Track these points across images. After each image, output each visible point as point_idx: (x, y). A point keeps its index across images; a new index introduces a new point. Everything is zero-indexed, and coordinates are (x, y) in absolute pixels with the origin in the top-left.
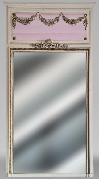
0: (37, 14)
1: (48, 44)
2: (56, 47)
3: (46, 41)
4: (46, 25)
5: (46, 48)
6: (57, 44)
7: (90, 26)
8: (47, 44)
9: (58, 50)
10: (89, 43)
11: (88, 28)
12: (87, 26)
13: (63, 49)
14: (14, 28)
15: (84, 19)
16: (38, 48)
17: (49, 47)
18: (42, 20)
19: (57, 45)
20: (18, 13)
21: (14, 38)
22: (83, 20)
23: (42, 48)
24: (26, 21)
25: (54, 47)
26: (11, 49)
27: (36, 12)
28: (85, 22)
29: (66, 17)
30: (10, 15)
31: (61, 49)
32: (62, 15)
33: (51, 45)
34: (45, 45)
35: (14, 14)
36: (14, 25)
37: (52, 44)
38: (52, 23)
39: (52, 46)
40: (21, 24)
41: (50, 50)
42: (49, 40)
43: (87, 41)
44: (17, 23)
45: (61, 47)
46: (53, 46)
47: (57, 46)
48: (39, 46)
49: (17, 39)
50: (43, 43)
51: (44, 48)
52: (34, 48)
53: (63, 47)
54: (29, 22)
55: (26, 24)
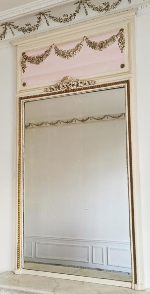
0: (51, 47)
1: (66, 84)
3: (62, 81)
4: (63, 58)
5: (64, 90)
6: (79, 82)
7: (129, 45)
8: (64, 84)
9: (82, 90)
10: (128, 72)
11: (126, 49)
12: (124, 46)
13: (89, 88)
14: (24, 71)
15: (119, 37)
16: (53, 92)
17: (68, 88)
18: (58, 52)
20: (29, 51)
21: (24, 84)
22: (117, 39)
23: (59, 91)
24: (37, 59)
25: (75, 87)
26: (21, 99)
27: (48, 45)
28: (122, 42)
29: (92, 40)
30: (20, 55)
31: (85, 89)
32: (87, 39)
33: (70, 85)
34: (61, 86)
35: (23, 54)
36: (24, 68)
37: (72, 83)
38: (71, 54)
40: (31, 64)
41: (70, 91)
42: (66, 78)
43: (126, 69)
44: (27, 64)
45: (85, 84)
46: (73, 85)
47: (80, 84)
48: (55, 89)
49: (27, 85)
50: (58, 84)
51: (61, 90)
52: (48, 92)
53: (87, 83)
54: (41, 59)
55: (38, 63)
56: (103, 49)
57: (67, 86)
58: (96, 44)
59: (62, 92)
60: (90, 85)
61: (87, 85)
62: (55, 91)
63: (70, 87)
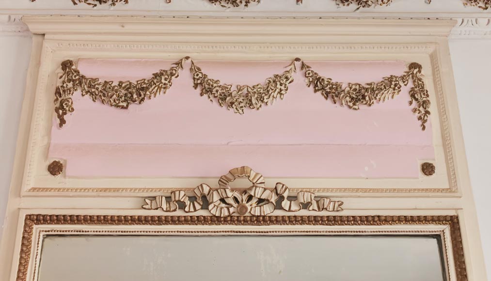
0: (179, 64)
1: (237, 194)
2: (278, 206)
3: (224, 181)
4: (224, 107)
5: (225, 213)
6: (286, 195)
7: (443, 112)
8: (230, 194)
9: (291, 222)
10: (449, 190)
11: (433, 119)
12: (427, 113)
13: (316, 220)
14: (62, 122)
15: (410, 85)
16: (179, 213)
17: (243, 209)
18: (204, 86)
19: (281, 198)
20: (90, 61)
21: (55, 168)
22: (405, 89)
23: (204, 213)
24: (124, 92)
25: (267, 210)
26: (34, 219)
27: (176, 56)
28: (419, 96)
29: (323, 74)
30: (50, 68)
31: (302, 220)
32: (303, 66)
33: (250, 198)
34: (216, 198)
35: (66, 65)
36: (62, 109)
37: (258, 193)
38: (254, 101)
39: (254, 201)
40: (98, 103)
41: (245, 222)
42: (243, 172)
43: (439, 179)
44: (79, 100)
45: (306, 206)
46: (260, 201)
47: (285, 204)
48: (188, 203)
49: (68, 170)
50: (206, 190)
51: (213, 211)
52: (158, 213)
53: (314, 205)
54: (140, 95)
55: (125, 104)
57: (236, 199)
59: (216, 220)
60: (321, 210)
61: (313, 210)
62: (187, 212)
63: (248, 205)
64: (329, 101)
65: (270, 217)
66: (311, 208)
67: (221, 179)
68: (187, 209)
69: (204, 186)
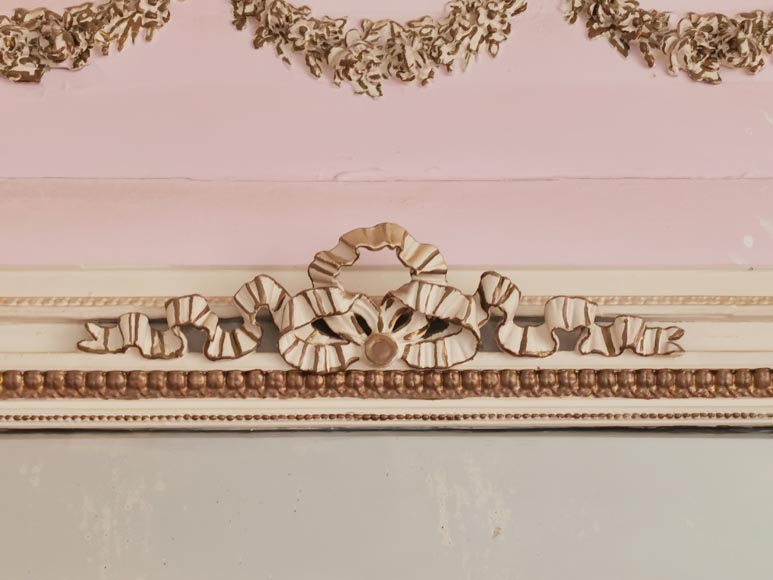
1: (363, 306)
2: (488, 340)
3: (323, 270)
4: (324, 79)
5: (329, 360)
6: (511, 306)
8: (342, 304)
9: (527, 389)
13: (602, 383)
16: (190, 362)
17: (382, 348)
19: (498, 321)
23: (266, 362)
24: (27, 34)
25: (456, 351)
31: (562, 383)
33: (404, 317)
34: (302, 315)
37: (428, 300)
38: (411, 57)
39: (417, 325)
41: (390, 388)
42: (382, 235)
45: (570, 339)
46: (436, 325)
47: (510, 334)
48: (216, 332)
50: (272, 295)
52: (128, 362)
53: (597, 340)
54: (77, 43)
55: (30, 69)
56: (731, 77)
57: (360, 322)
58: (656, 20)
59: (303, 381)
60: (617, 352)
61: (594, 352)
62: (213, 359)
63: (397, 337)
64: (633, 61)
65: (463, 374)
66: (586, 348)
67: (317, 263)
68: (213, 350)
69: (266, 283)
